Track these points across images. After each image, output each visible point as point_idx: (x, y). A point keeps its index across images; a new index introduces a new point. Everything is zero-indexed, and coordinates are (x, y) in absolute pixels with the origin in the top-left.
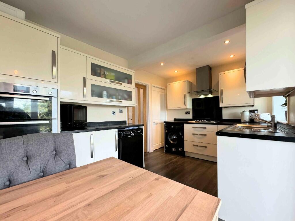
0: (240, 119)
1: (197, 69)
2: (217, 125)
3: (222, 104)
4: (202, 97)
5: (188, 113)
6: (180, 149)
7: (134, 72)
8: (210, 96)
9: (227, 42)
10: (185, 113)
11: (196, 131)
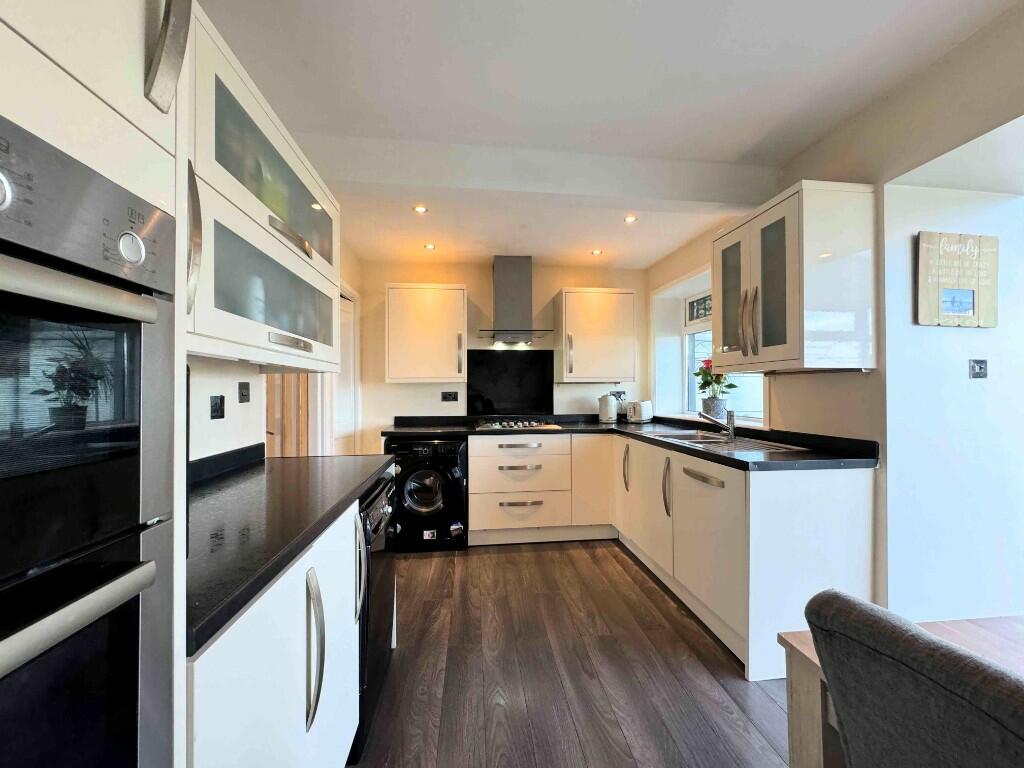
0: (597, 416)
1: (497, 258)
2: (569, 435)
3: (569, 375)
4: (499, 346)
5: (450, 397)
6: (453, 528)
7: (338, 206)
8: (521, 347)
9: (630, 219)
10: (440, 397)
11: (510, 458)
